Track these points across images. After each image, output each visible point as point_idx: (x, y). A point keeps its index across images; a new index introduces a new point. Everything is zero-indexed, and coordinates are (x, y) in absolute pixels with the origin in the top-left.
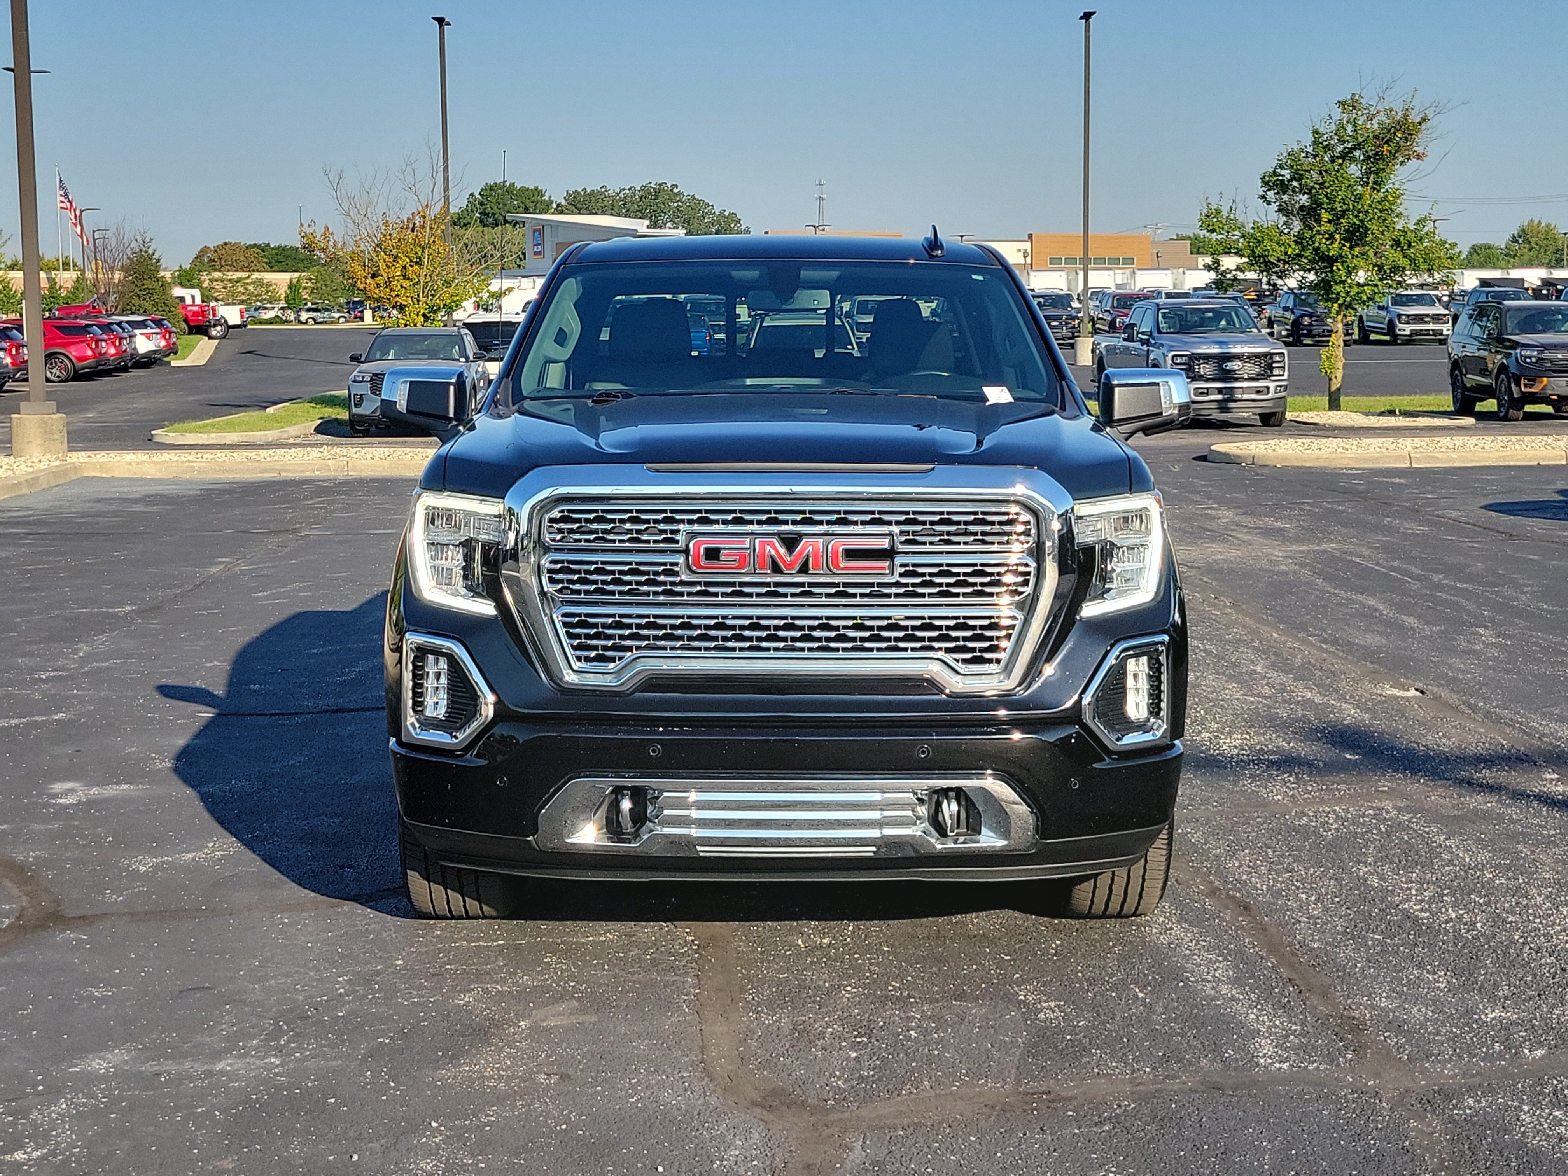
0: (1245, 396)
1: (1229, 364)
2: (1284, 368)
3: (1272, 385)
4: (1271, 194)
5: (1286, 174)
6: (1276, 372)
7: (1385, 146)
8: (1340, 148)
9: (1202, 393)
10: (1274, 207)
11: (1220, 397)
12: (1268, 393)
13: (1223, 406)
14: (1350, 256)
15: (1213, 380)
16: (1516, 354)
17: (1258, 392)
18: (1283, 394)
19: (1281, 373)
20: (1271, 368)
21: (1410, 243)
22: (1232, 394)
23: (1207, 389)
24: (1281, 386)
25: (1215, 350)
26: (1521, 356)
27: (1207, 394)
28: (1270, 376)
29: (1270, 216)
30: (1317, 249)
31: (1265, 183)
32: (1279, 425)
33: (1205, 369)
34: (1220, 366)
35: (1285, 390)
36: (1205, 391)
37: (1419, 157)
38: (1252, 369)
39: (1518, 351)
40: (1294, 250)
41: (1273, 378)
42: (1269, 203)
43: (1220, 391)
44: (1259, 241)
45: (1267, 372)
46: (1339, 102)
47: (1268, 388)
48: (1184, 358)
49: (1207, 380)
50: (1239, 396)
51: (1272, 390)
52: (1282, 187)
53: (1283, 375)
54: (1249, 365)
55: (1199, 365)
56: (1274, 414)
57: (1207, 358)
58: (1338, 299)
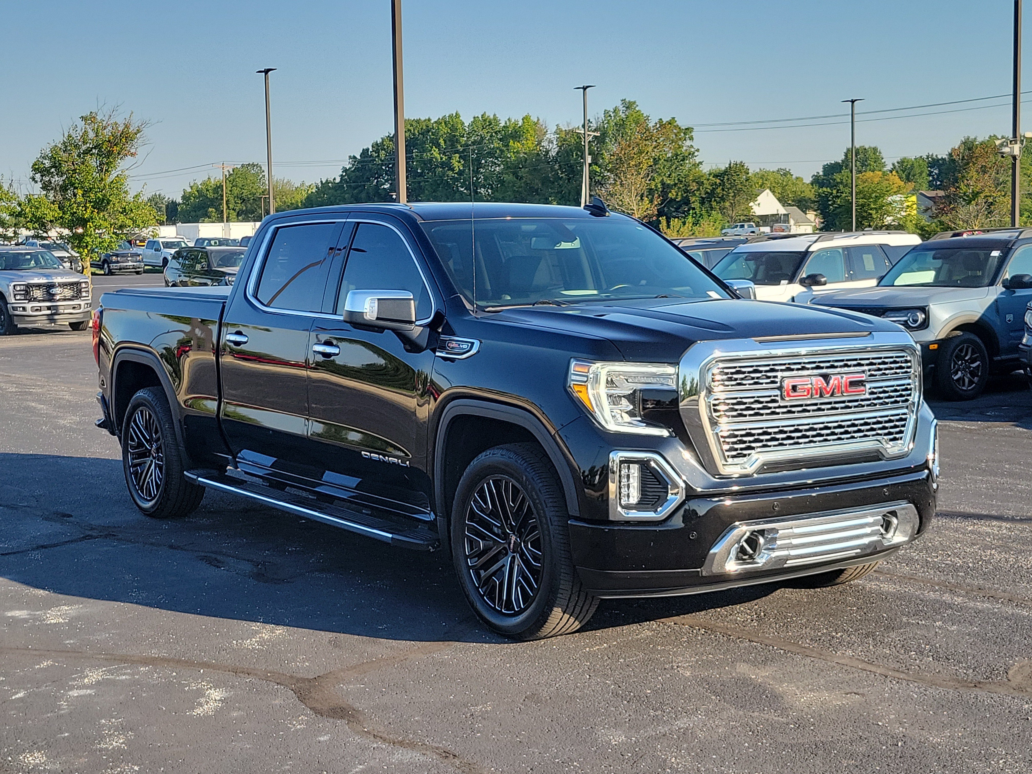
0: (66, 311)
1: (54, 290)
2: (88, 291)
3: (82, 303)
4: (38, 176)
5: (47, 163)
6: (84, 294)
7: (115, 147)
8: (84, 148)
9: (37, 310)
10: (40, 185)
11: (49, 312)
12: (80, 308)
13: (51, 318)
14: (98, 219)
15: (43, 301)
16: (225, 280)
17: (74, 308)
18: (89, 309)
19: (87, 295)
20: (81, 292)
21: (132, 210)
22: (57, 310)
23: (40, 307)
24: (87, 304)
25: (43, 281)
26: (229, 281)
27: (40, 310)
28: (80, 297)
29: (37, 190)
30: (73, 214)
31: (35, 169)
32: (85, 330)
33: (38, 293)
34: (48, 292)
35: (90, 306)
36: (39, 308)
37: (132, 155)
38: (68, 293)
39: (227, 278)
40: (59, 214)
41: (82, 299)
42: (36, 182)
43: (49, 308)
44: (37, 208)
45: (77, 295)
46: (82, 117)
47: (80, 305)
48: (22, 287)
49: (39, 301)
50: (62, 311)
51: (82, 306)
52: (44, 172)
53: (88, 296)
54: (66, 290)
55: (32, 291)
56: (83, 322)
57: (39, 286)
58: (87, 246)
